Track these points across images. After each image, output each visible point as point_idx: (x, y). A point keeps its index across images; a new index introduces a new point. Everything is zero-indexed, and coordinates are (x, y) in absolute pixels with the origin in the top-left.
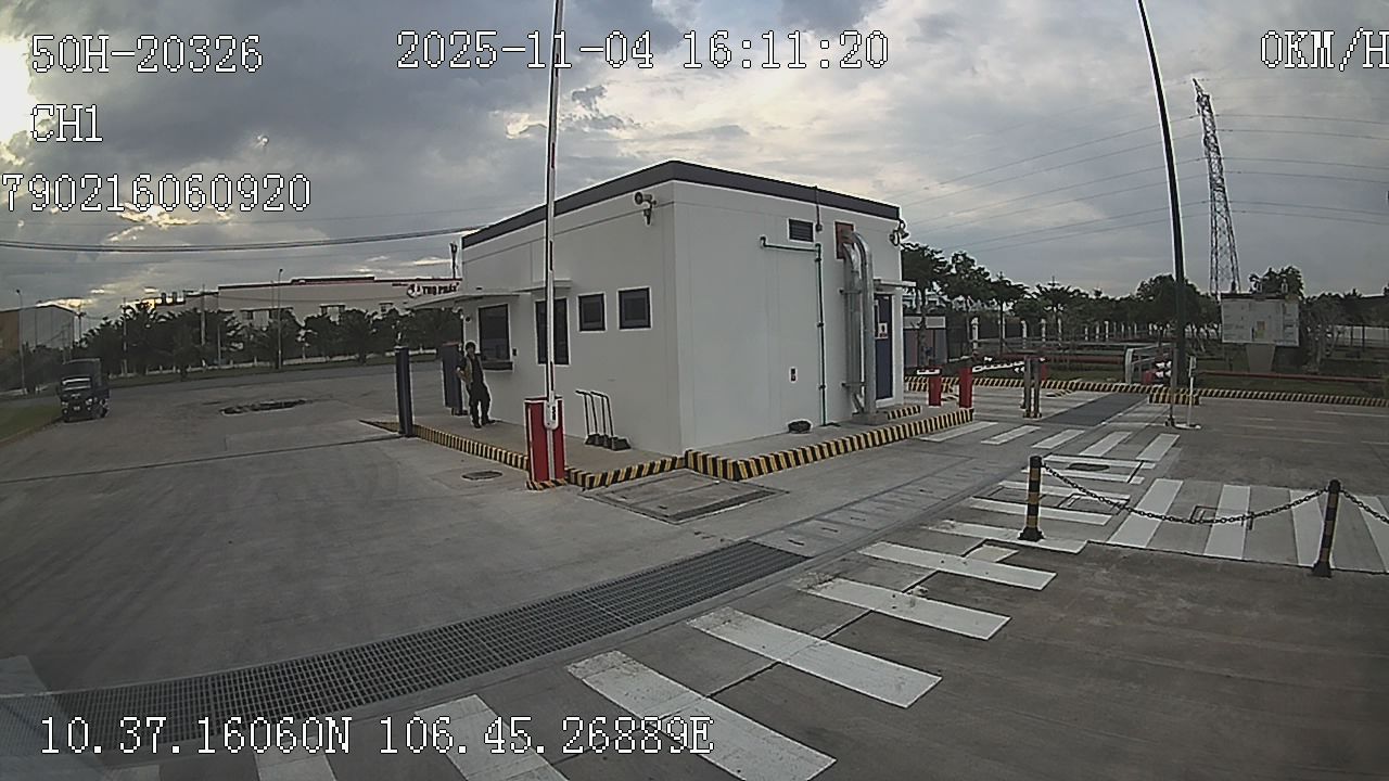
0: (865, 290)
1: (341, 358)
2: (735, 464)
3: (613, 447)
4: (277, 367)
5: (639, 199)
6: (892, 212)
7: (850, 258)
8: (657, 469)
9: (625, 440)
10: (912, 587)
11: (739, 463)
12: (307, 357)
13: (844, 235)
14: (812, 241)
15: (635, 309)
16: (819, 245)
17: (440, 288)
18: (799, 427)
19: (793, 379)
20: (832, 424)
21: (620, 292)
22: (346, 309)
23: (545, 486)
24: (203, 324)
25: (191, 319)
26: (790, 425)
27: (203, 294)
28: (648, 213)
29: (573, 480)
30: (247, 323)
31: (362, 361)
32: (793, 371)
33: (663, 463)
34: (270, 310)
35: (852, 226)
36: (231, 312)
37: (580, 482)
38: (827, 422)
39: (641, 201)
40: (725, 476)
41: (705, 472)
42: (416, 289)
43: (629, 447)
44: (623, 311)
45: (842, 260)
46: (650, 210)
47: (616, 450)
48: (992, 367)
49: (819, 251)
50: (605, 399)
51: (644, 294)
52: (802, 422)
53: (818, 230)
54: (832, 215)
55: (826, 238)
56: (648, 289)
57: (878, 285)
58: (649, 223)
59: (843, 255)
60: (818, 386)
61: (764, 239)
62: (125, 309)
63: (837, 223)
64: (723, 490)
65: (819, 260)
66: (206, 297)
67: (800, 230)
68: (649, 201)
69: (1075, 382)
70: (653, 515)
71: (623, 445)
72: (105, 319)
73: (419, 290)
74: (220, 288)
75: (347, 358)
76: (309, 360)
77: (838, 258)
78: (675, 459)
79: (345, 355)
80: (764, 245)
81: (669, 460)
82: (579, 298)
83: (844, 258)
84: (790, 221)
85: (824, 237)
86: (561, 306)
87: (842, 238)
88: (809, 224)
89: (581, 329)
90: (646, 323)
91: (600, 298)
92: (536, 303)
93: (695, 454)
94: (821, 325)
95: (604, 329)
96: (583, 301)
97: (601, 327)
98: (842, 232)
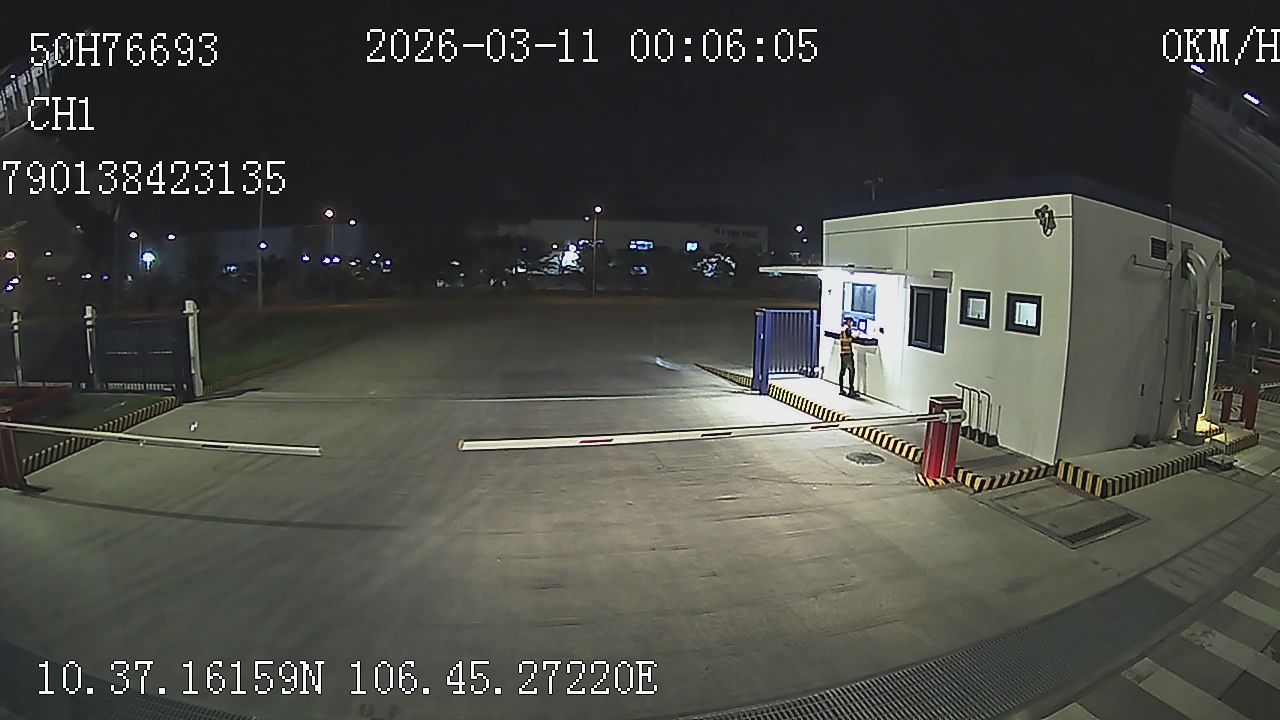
2: (1104, 482)
7: (1191, 278)
9: (995, 437)
10: (1266, 647)
11: (1108, 480)
13: (1187, 255)
14: (1165, 259)
16: (1169, 263)
18: (1140, 442)
19: (1142, 394)
20: (1162, 440)
26: (1134, 439)
29: (959, 479)
32: (1143, 386)
33: (1039, 469)
35: (1192, 245)
37: (967, 483)
38: (1159, 437)
40: (1092, 492)
41: (1074, 484)
45: (1185, 280)
47: (988, 446)
49: (1171, 270)
52: (1142, 436)
53: (1170, 249)
54: (1180, 234)
60: (1158, 402)
63: (1183, 242)
64: (1097, 511)
67: (1159, 249)
70: (1048, 533)
71: (993, 441)
77: (1182, 276)
78: (1048, 466)
80: (1135, 263)
81: (1043, 467)
82: (962, 291)
83: (1186, 278)
84: (1153, 239)
85: (1174, 256)
86: (940, 295)
87: (1185, 259)
88: (1165, 242)
89: (961, 322)
90: (1035, 330)
91: (986, 296)
92: (911, 287)
93: (1067, 465)
94: (1167, 342)
95: (988, 327)
96: (966, 295)
97: (984, 323)
98: (1186, 251)
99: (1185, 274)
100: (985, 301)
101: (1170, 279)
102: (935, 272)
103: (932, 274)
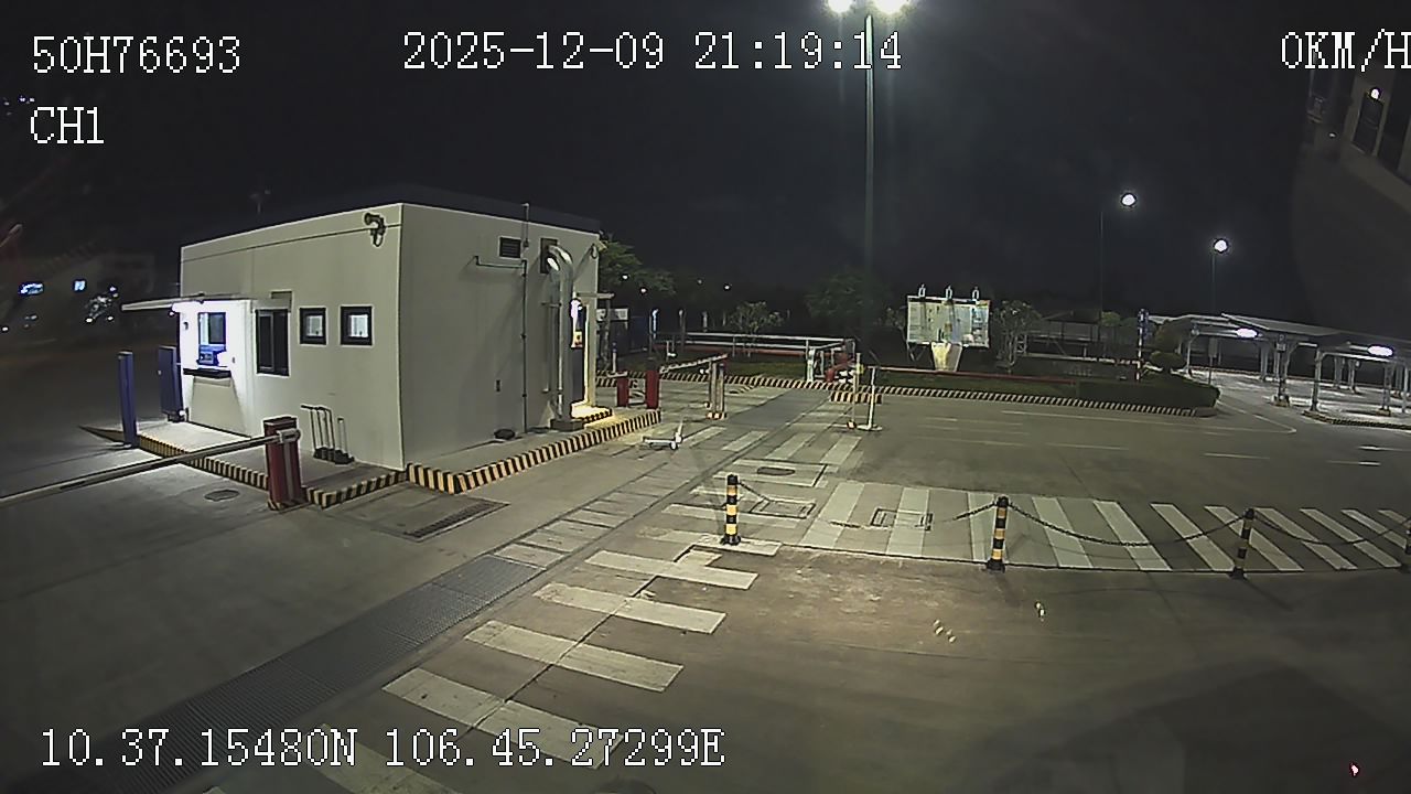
3: (337, 460)
5: (369, 218)
6: (592, 226)
7: (552, 273)
8: (383, 483)
10: (639, 592)
11: (459, 475)
13: (549, 249)
14: (519, 257)
16: (525, 262)
18: (503, 435)
19: (498, 390)
20: (531, 431)
21: (342, 308)
23: (288, 507)
26: (496, 434)
28: (375, 233)
32: (498, 382)
33: (388, 477)
35: (556, 240)
37: (316, 501)
38: (529, 427)
39: (371, 221)
40: (446, 489)
41: (427, 485)
45: (545, 275)
46: (376, 230)
47: (341, 464)
48: (677, 366)
49: (525, 268)
50: (328, 413)
52: (506, 430)
53: (525, 247)
54: (539, 231)
56: (370, 308)
58: (375, 243)
60: (519, 395)
61: (477, 257)
63: (542, 239)
64: (448, 505)
67: (510, 248)
68: (377, 222)
69: (758, 377)
70: (395, 533)
71: (343, 458)
77: (542, 272)
78: (398, 472)
80: (477, 264)
81: (393, 473)
82: (301, 310)
83: (547, 273)
84: (502, 239)
85: (531, 254)
86: (280, 317)
87: (546, 254)
88: (519, 241)
89: (302, 342)
90: (368, 341)
91: (321, 312)
92: (257, 312)
93: (416, 468)
94: (524, 337)
95: (324, 343)
96: (305, 313)
97: (322, 340)
98: (547, 248)
99: (546, 269)
100: (321, 317)
101: (524, 275)
102: (273, 293)
103: (270, 296)
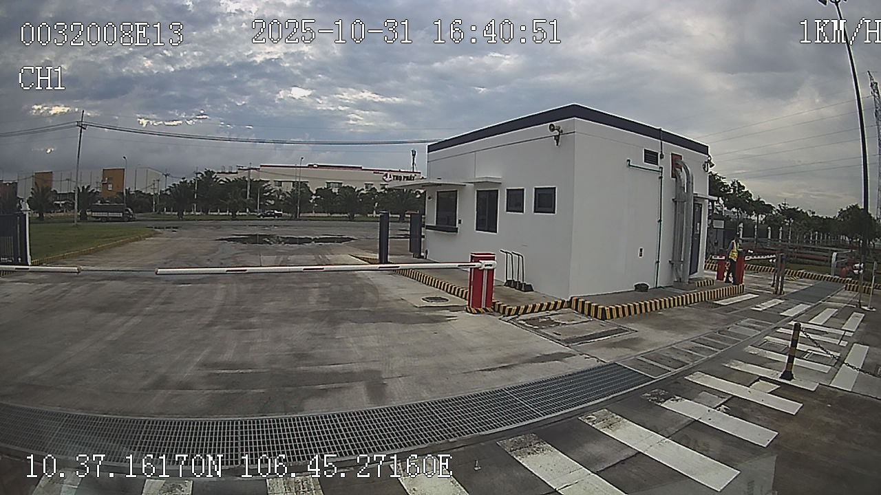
0: (687, 200)
1: (339, 215)
2: (603, 309)
3: (523, 289)
4: (296, 217)
5: (552, 128)
6: (703, 149)
7: (680, 177)
8: (551, 307)
9: (530, 285)
10: (720, 406)
11: (606, 308)
12: (315, 212)
13: (676, 162)
14: (657, 164)
15: (545, 200)
16: (660, 168)
17: (404, 177)
18: (641, 288)
19: (641, 255)
20: (660, 287)
21: (536, 188)
22: (343, 185)
23: (479, 312)
24: (249, 187)
25: (241, 183)
26: (635, 286)
27: (249, 169)
28: (557, 138)
29: (496, 310)
30: (278, 188)
31: (351, 219)
32: (641, 250)
33: (556, 303)
34: (293, 182)
35: (681, 156)
36: (268, 181)
37: (501, 311)
38: (658, 286)
39: (553, 130)
40: (596, 317)
41: (583, 312)
42: (388, 176)
43: (533, 291)
44: (537, 202)
45: (674, 179)
46: (558, 136)
47: (525, 291)
48: (755, 257)
49: (662, 172)
50: (520, 257)
51: (552, 191)
52: (642, 284)
53: (661, 158)
54: (671, 148)
55: (666, 164)
56: (555, 188)
57: (696, 198)
58: (557, 145)
59: (675, 175)
60: (655, 261)
61: (629, 161)
62: (197, 174)
63: (672, 154)
64: (595, 326)
65: (661, 178)
66: (252, 171)
67: (651, 157)
68: (558, 130)
69: (802, 271)
70: (552, 338)
71: (529, 288)
72: (183, 179)
73: (390, 177)
74: (261, 166)
75: (342, 215)
76: (316, 215)
77: (672, 177)
78: (563, 302)
79: (340, 213)
80: (629, 165)
81: (560, 302)
82: (508, 190)
83: (676, 178)
86: (493, 196)
87: (675, 164)
88: (656, 153)
89: (507, 211)
91: (522, 191)
92: (477, 192)
93: (577, 300)
94: (660, 221)
95: (522, 212)
96: (510, 192)
98: (675, 160)
